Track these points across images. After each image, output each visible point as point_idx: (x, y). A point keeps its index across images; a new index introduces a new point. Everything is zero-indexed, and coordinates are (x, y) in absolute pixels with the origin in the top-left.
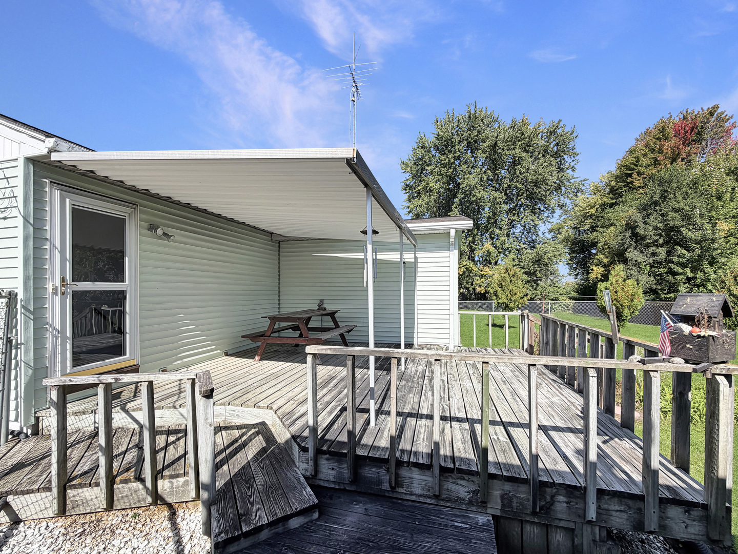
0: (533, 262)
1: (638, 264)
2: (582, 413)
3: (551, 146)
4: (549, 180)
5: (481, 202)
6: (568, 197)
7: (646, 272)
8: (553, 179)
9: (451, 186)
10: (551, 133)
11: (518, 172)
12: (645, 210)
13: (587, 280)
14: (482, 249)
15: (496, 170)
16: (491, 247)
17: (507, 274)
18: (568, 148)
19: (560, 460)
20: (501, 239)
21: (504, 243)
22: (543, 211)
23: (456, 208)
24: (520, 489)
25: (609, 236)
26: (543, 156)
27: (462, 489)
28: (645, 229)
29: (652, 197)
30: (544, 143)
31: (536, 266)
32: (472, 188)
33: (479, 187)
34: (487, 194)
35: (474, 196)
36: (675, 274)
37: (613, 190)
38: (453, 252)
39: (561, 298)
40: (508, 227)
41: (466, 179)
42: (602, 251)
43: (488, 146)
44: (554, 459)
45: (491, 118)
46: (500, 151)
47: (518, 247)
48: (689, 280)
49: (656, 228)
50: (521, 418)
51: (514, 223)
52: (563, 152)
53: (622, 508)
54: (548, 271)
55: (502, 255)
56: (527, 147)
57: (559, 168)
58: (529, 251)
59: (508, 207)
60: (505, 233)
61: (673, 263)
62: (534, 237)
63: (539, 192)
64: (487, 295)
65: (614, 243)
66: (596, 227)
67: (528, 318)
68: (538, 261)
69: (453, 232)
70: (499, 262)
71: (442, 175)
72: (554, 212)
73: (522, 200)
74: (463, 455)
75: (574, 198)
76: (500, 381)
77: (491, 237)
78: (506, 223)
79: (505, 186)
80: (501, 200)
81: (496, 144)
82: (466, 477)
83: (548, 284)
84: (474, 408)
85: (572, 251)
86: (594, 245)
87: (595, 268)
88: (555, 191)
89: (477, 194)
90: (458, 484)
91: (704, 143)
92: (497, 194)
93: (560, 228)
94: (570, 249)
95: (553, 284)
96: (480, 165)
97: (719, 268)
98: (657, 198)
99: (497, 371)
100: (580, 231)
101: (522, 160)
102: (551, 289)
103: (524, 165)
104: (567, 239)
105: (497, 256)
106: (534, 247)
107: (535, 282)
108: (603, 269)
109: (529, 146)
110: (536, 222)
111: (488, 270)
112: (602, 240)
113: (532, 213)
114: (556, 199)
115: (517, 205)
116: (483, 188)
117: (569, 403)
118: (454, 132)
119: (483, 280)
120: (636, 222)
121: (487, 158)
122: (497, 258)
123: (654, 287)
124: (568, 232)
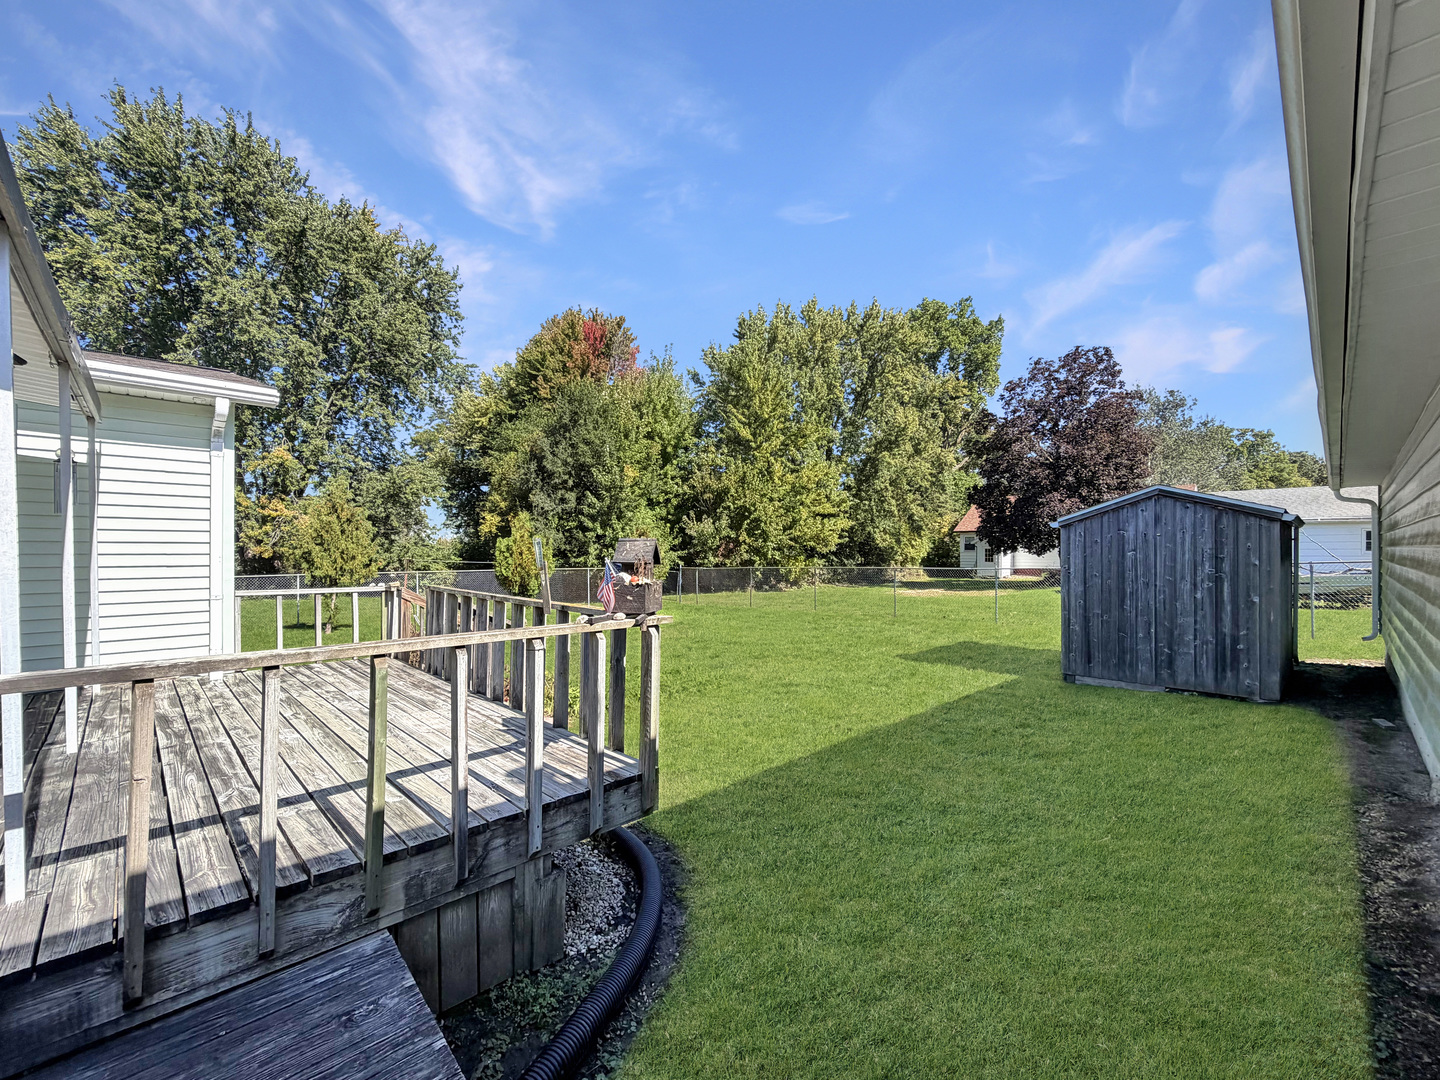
0: (383, 497)
1: (544, 514)
2: (504, 725)
3: (419, 285)
4: (415, 348)
5: (263, 350)
6: (446, 387)
7: (554, 525)
8: (422, 348)
9: (170, 287)
10: (419, 262)
11: (353, 312)
12: (553, 435)
13: (477, 534)
14: (264, 458)
15: (303, 291)
16: (290, 457)
17: (335, 516)
18: (447, 301)
19: (489, 792)
20: (313, 441)
21: (321, 451)
22: (403, 403)
23: (188, 346)
24: (437, 858)
25: (507, 467)
26: (404, 299)
27: (326, 913)
28: (554, 463)
29: (561, 417)
30: (405, 274)
31: (389, 505)
32: (236, 313)
33: (257, 314)
34: (278, 336)
35: (243, 331)
36: (585, 529)
37: (512, 395)
38: (221, 454)
39: (433, 566)
40: (329, 420)
41: (220, 286)
42: (496, 489)
43: (283, 231)
44: (482, 795)
45: (290, 172)
46: (311, 252)
47: (353, 466)
48: (599, 537)
49: (565, 463)
50: (416, 759)
51: (341, 413)
52: (438, 304)
53: (568, 819)
54: (411, 516)
55: (317, 479)
56: (373, 267)
57: (432, 331)
58: (375, 474)
59: (329, 377)
60: (324, 430)
61: (583, 514)
62: (385, 450)
63: (396, 365)
64: (277, 563)
65: (515, 477)
66: (489, 448)
67: (399, 596)
68: (393, 497)
69: (223, 407)
70: (309, 491)
71: (138, 248)
72: (422, 410)
73: (361, 371)
74: (322, 852)
75: (457, 391)
76: (359, 715)
77: (288, 434)
78: (326, 411)
79: (324, 332)
80: (314, 360)
81: (303, 232)
82: (335, 885)
83: (413, 541)
84: (318, 773)
85: (452, 485)
86: (486, 478)
87: (488, 517)
88: (426, 371)
89: (253, 330)
90: (318, 907)
91: (612, 360)
92: (304, 344)
93: (431, 441)
94: (448, 481)
95: (420, 542)
96: (261, 266)
97: (627, 524)
98: (566, 420)
99: (347, 700)
100: (464, 452)
101: (362, 290)
102: (418, 550)
103: (365, 302)
104: (442, 463)
105: (303, 479)
106: (386, 470)
107: (386, 536)
108: (499, 519)
109: (376, 268)
110: (391, 421)
111: (281, 506)
112: (499, 471)
113: (383, 401)
114: (427, 386)
115: (350, 378)
116: (268, 320)
117: (484, 719)
118: (184, 156)
119: (268, 527)
120: (543, 450)
121: (279, 255)
122: (303, 484)
123: (563, 547)
124: (443, 449)
